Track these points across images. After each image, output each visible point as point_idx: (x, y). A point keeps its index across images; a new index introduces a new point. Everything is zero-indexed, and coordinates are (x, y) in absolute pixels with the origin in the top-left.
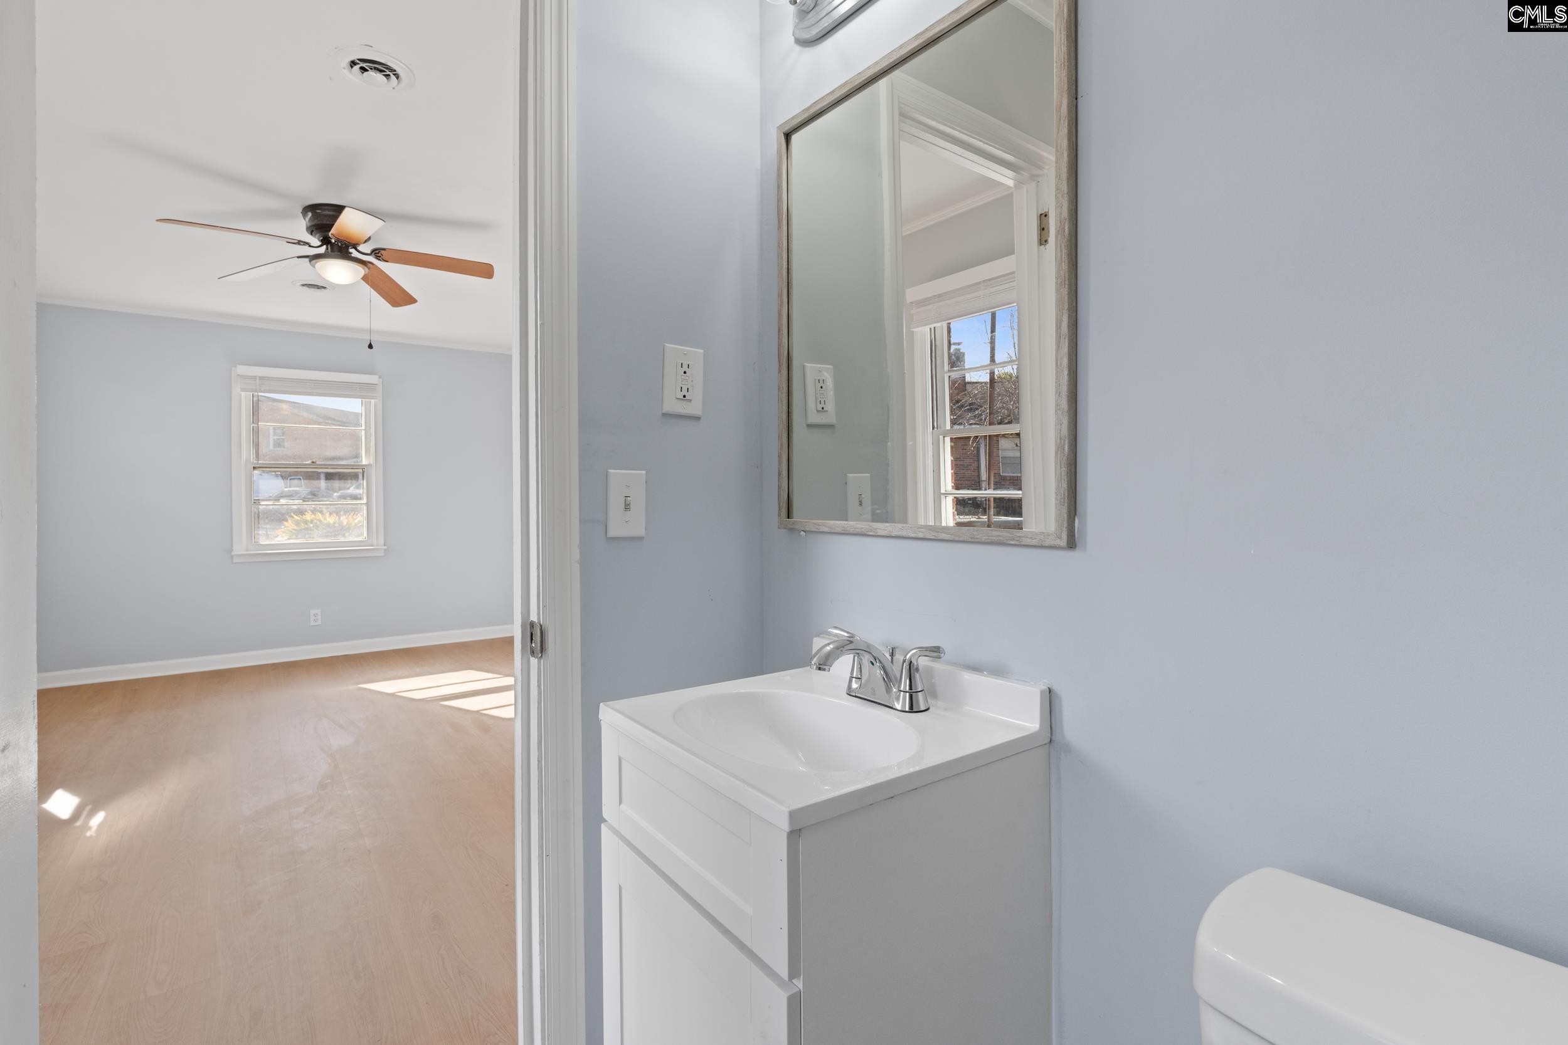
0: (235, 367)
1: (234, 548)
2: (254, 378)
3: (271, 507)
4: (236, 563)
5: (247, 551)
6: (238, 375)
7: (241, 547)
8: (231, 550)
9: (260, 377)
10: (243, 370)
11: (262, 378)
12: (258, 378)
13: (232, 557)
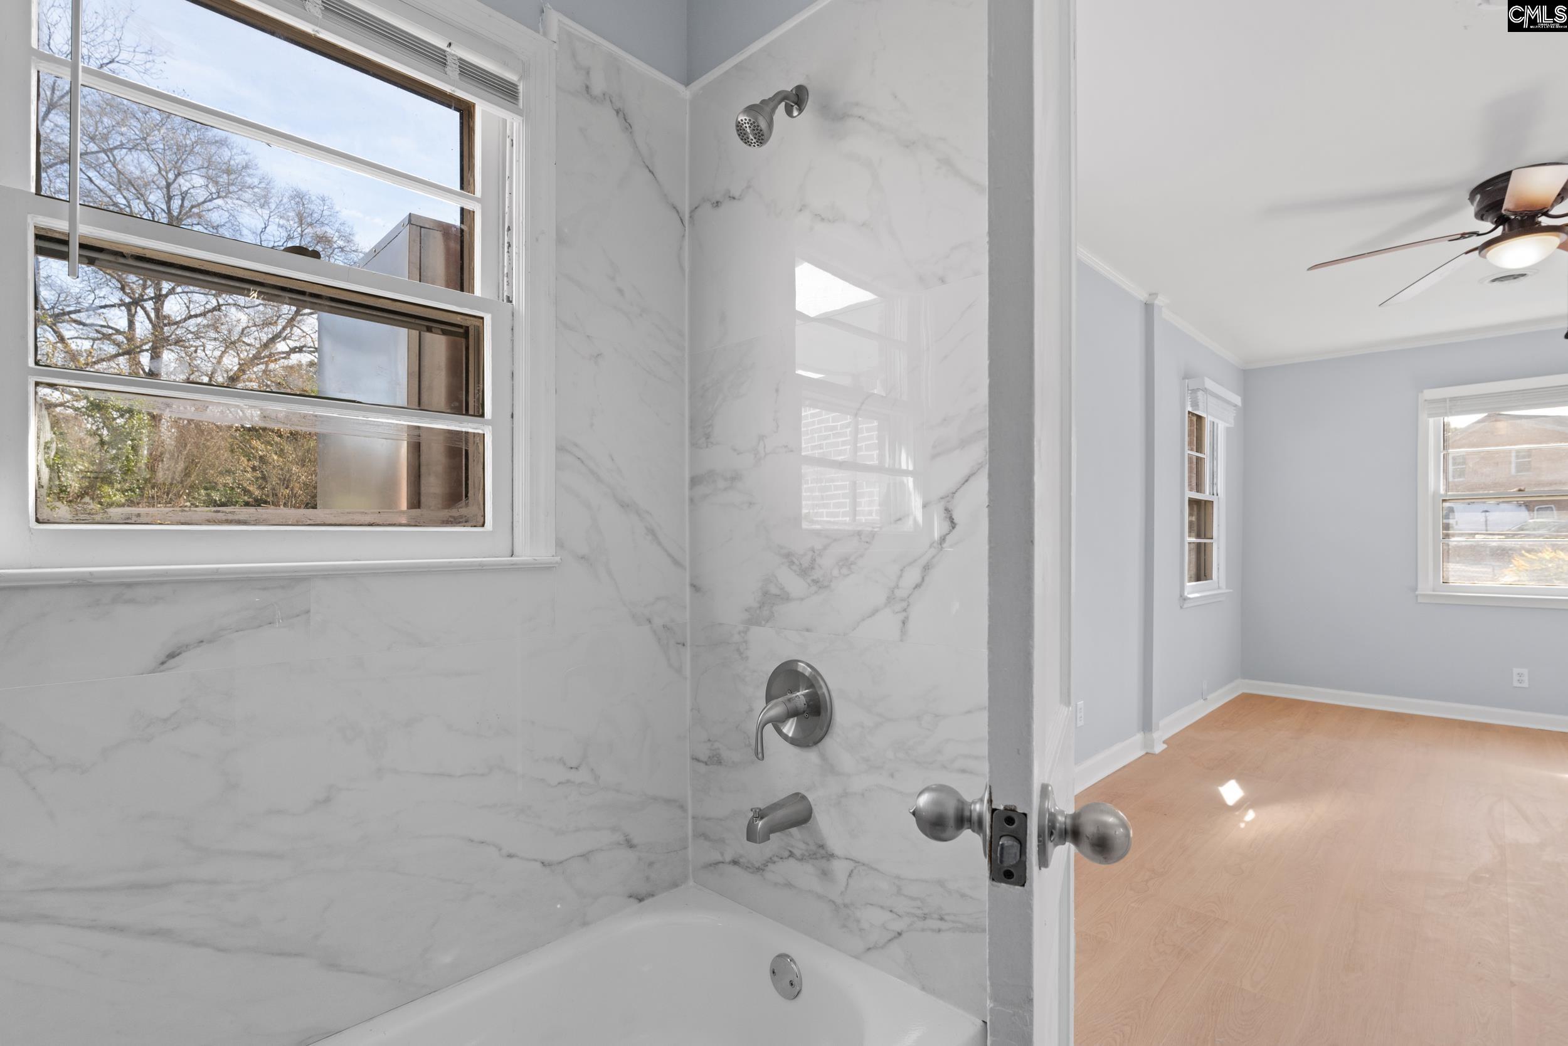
0: (1422, 392)
1: (1420, 586)
2: (1444, 400)
3: (1464, 543)
4: (1421, 603)
5: (1434, 591)
6: (1426, 400)
7: (1426, 587)
8: (1416, 589)
9: (1450, 398)
10: (1430, 394)
11: (1453, 399)
12: (1448, 400)
13: (1417, 596)
